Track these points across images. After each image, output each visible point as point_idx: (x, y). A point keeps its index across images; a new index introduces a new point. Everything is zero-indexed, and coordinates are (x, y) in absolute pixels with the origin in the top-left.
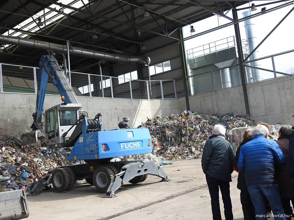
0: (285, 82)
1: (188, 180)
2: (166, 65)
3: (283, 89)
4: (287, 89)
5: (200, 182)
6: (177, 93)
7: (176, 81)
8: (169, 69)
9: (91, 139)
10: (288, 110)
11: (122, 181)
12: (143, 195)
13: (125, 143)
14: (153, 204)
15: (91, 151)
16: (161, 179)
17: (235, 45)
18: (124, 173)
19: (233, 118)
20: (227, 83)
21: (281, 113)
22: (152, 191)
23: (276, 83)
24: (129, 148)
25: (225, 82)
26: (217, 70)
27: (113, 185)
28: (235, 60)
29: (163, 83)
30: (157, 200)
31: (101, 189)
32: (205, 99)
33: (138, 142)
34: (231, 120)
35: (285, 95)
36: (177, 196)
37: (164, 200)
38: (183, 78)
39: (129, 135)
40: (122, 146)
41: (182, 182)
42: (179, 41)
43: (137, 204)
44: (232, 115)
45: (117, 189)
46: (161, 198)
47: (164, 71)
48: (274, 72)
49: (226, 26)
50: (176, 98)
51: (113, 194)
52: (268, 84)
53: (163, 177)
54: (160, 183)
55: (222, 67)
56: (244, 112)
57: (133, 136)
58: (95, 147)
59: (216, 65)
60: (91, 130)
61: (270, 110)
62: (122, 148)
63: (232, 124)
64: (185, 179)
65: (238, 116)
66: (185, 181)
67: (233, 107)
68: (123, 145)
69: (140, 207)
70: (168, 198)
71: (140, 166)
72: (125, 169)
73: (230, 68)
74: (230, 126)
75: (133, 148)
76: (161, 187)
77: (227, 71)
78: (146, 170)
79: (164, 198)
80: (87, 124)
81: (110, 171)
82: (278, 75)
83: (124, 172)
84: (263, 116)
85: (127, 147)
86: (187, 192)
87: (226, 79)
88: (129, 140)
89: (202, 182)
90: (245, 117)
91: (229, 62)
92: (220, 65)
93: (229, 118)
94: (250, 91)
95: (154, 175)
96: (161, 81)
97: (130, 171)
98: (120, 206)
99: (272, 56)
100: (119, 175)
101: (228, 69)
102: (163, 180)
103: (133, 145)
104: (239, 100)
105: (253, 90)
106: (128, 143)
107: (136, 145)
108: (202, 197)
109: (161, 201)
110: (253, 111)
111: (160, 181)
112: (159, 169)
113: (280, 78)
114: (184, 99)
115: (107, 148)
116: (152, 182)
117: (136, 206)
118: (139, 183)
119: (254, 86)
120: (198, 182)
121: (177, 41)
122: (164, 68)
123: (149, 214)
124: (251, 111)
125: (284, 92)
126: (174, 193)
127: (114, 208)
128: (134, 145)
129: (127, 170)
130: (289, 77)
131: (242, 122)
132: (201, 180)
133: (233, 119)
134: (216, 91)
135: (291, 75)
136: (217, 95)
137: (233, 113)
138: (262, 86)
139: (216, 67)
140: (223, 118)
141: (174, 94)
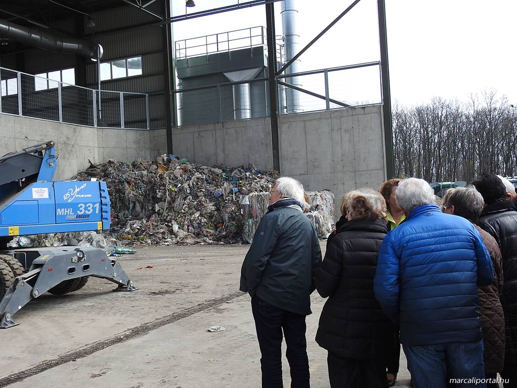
0: (342, 119)
1: (173, 290)
2: (133, 65)
3: (338, 130)
4: (345, 131)
5: (197, 295)
6: (151, 120)
7: (150, 96)
8: (138, 72)
10: (343, 168)
11: (32, 291)
12: (79, 322)
14: (103, 348)
16: (117, 285)
17: (263, 43)
18: (38, 274)
19: (250, 175)
20: (242, 111)
21: (332, 173)
22: (99, 313)
23: (328, 118)
25: (239, 109)
26: (229, 84)
27: (9, 300)
28: (262, 71)
29: (126, 97)
30: (112, 335)
32: (202, 136)
34: (246, 178)
35: (341, 142)
36: (155, 326)
37: (127, 337)
38: (164, 93)
41: (160, 293)
42: (161, 21)
43: (66, 347)
44: (249, 169)
45: (20, 307)
46: (120, 332)
47: (129, 75)
48: (326, 98)
49: (251, 6)
50: (148, 129)
51: (8, 320)
52: (315, 119)
53: (121, 282)
54: (115, 294)
55: (236, 80)
56: (270, 167)
59: (227, 75)
61: (313, 166)
63: (248, 186)
64: (165, 287)
65: (259, 172)
66: (167, 292)
67: (250, 155)
69: (72, 354)
70: (137, 332)
71: (75, 259)
72: (41, 266)
73: (251, 82)
74: (244, 188)
76: (117, 303)
77: (246, 87)
78: (86, 267)
79: (127, 333)
81: (4, 267)
82: (333, 106)
83: (37, 271)
84: (300, 174)
86: (175, 318)
87: (242, 104)
89: (201, 295)
90: (271, 174)
91: (250, 73)
92: (233, 77)
93: (244, 174)
94: (283, 129)
95: (103, 278)
96: (121, 93)
97: (51, 270)
98: (23, 352)
99: (326, 71)
100: (25, 279)
101: (247, 85)
102: (121, 288)
104: (262, 143)
105: (289, 128)
108: (209, 331)
109: (119, 340)
110: (285, 165)
111: (114, 291)
112: (113, 265)
113: (336, 111)
114: (164, 132)
116: (97, 291)
117: (63, 353)
118: (69, 293)
119: (291, 120)
120: (193, 294)
121: (158, 20)
122: (129, 70)
123: (94, 376)
124: (282, 165)
125: (340, 136)
126: (149, 319)
129: (44, 266)
130: (350, 110)
131: (266, 183)
132: (198, 290)
133: (251, 177)
134: (223, 123)
135: (354, 108)
136: (225, 130)
137: (250, 166)
138: (304, 121)
139: (227, 80)
140: (233, 173)
141: (146, 121)
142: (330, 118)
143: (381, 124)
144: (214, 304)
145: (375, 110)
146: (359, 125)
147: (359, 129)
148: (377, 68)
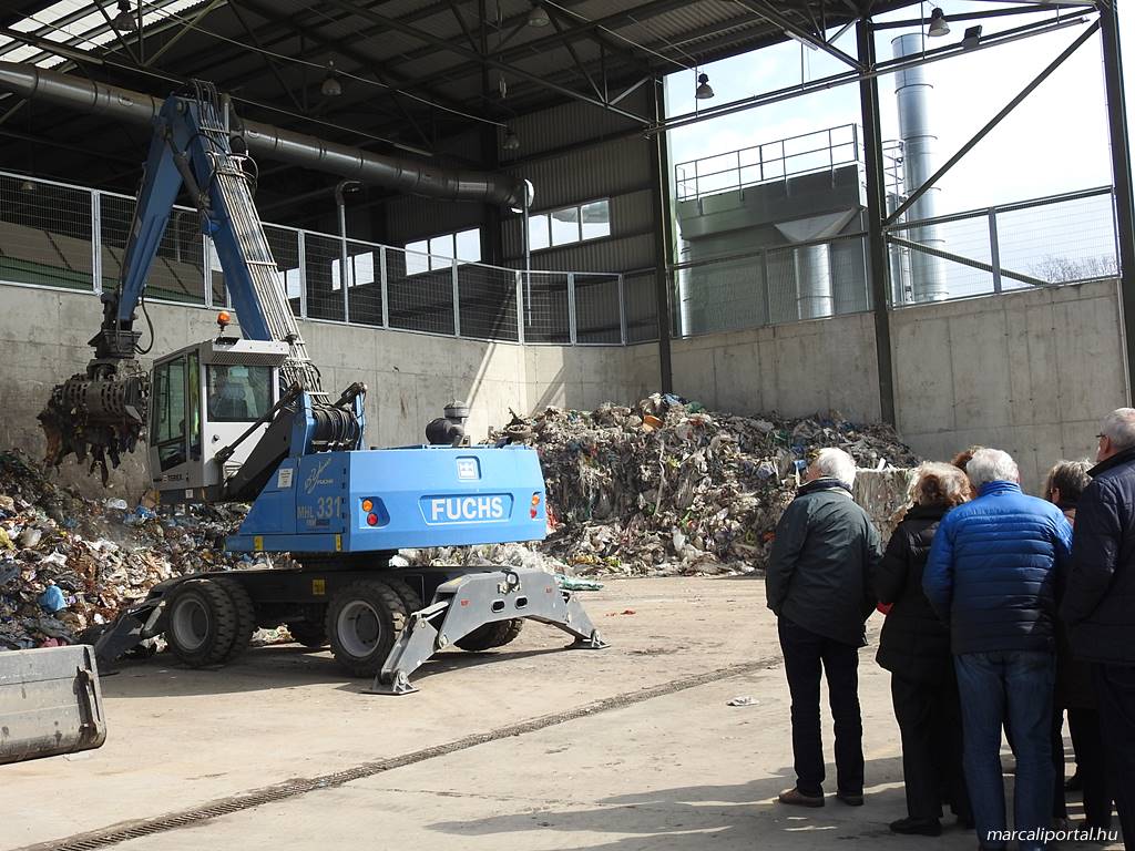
0: (1030, 313)
1: (672, 648)
2: (593, 217)
3: (1021, 335)
4: (1038, 336)
5: (714, 656)
6: (630, 325)
7: (626, 277)
8: (601, 229)
9: (321, 478)
10: (1034, 415)
11: (437, 638)
12: (515, 690)
13: (449, 501)
14: (559, 722)
15: (319, 522)
16: (572, 639)
17: (857, 158)
18: (446, 609)
19: (830, 433)
20: (816, 301)
21: (1009, 425)
22: (547, 680)
23: (998, 311)
24: (463, 518)
25: (809, 297)
26: (785, 248)
27: (403, 649)
28: (855, 216)
29: (579, 282)
30: (572, 707)
32: (732, 356)
33: (497, 499)
34: (824, 440)
35: (1029, 361)
36: (640, 698)
37: (596, 710)
38: (653, 272)
39: (464, 470)
40: (435, 510)
41: (650, 652)
42: (647, 128)
43: (502, 720)
44: (827, 421)
45: (419, 664)
46: (585, 703)
47: (585, 237)
48: (995, 270)
49: (828, 86)
50: (623, 343)
51: (403, 682)
52: (970, 314)
53: (580, 632)
54: (569, 652)
55: (801, 239)
56: (875, 414)
57: (480, 476)
58: (334, 507)
59: (782, 227)
60: (324, 442)
61: (969, 412)
62: (435, 518)
64: (657, 644)
65: (852, 427)
66: (661, 651)
67: (833, 392)
68: (439, 506)
69: (513, 728)
70: (609, 705)
71: (504, 586)
72: (449, 596)
73: (834, 244)
75: (476, 518)
76: (574, 666)
77: (823, 252)
78: (522, 602)
79: (596, 705)
80: (310, 422)
81: (391, 597)
82: (1008, 284)
83: (444, 604)
84: (941, 431)
85: (454, 513)
86: (673, 687)
87: (815, 287)
88: (464, 487)
89: (723, 657)
90: (877, 430)
91: (832, 223)
92: (794, 231)
93: (819, 431)
94: (901, 337)
95: (549, 623)
96: (571, 275)
97: (466, 602)
98: (437, 724)
99: (991, 212)
100: (427, 616)
101: (824, 248)
102: (580, 642)
103: (476, 508)
104: (857, 367)
105: (914, 334)
106: (459, 500)
107: (487, 507)
108: (732, 704)
109: (585, 713)
110: (906, 411)
111: (568, 648)
112: (566, 601)
113: (1014, 295)
114: (653, 349)
115: (379, 514)
116: (538, 649)
117: (498, 727)
118: (490, 650)
119: (918, 317)
120: (710, 656)
121: (640, 128)
122: (583, 225)
123: (551, 752)
124: (900, 411)
125: (1025, 349)
126: (630, 688)
127: (418, 730)
128: (481, 508)
129: (456, 596)
130: (1046, 293)
131: (865, 451)
132: (718, 649)
133: (833, 437)
134: (774, 328)
135: (1054, 288)
136: (778, 342)
137: (832, 414)
138: (947, 319)
139: (781, 238)
140: (796, 429)
141: (618, 327)
142: (1004, 309)
143: (1118, 321)
144: (745, 670)
145: (1104, 289)
146: (1068, 324)
147: (1068, 332)
148: (1106, 201)
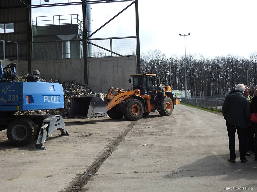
0: (118, 61)
3: (116, 66)
4: (120, 67)
6: (19, 56)
7: (18, 44)
8: (12, 31)
11: (47, 134)
13: (48, 97)
15: (9, 102)
17: (78, 22)
19: (74, 85)
20: (67, 54)
23: (112, 60)
24: (51, 102)
25: (65, 53)
26: (60, 41)
28: (76, 36)
29: (6, 43)
31: (17, 142)
32: (48, 66)
33: (57, 97)
34: (72, 87)
35: (118, 72)
38: (27, 43)
39: (51, 88)
40: (45, 99)
41: (84, 136)
42: (27, 6)
44: (73, 82)
45: (45, 141)
47: (6, 32)
48: (111, 52)
49: (75, 4)
50: (18, 60)
51: (43, 146)
52: (105, 61)
53: (65, 131)
55: (64, 39)
56: (83, 82)
57: (54, 90)
59: (59, 36)
60: (5, 79)
61: (104, 82)
62: (45, 101)
63: (75, 91)
65: (77, 84)
66: (87, 136)
67: (73, 76)
68: (46, 98)
71: (57, 120)
73: (71, 41)
74: (73, 92)
75: (53, 102)
77: (69, 43)
78: (59, 124)
80: (3, 73)
82: (114, 55)
83: (47, 125)
84: (98, 86)
85: (49, 100)
87: (67, 51)
90: (84, 85)
91: (71, 37)
92: (62, 37)
93: (71, 85)
94: (90, 65)
96: (4, 41)
99: (111, 39)
102: (63, 135)
103: (53, 99)
104: (79, 71)
105: (93, 64)
106: (50, 97)
107: (56, 99)
108: (144, 146)
110: (90, 81)
113: (115, 57)
114: (26, 62)
119: (94, 60)
121: (25, 6)
122: (6, 29)
124: (89, 81)
125: (117, 69)
128: (55, 99)
130: (122, 57)
131: (83, 90)
134: (59, 60)
135: (123, 56)
136: (60, 63)
138: (100, 61)
139: (59, 39)
140: (66, 84)
141: (16, 56)
143: (136, 65)
145: (133, 58)
146: (126, 65)
147: (126, 66)
148: (135, 39)
